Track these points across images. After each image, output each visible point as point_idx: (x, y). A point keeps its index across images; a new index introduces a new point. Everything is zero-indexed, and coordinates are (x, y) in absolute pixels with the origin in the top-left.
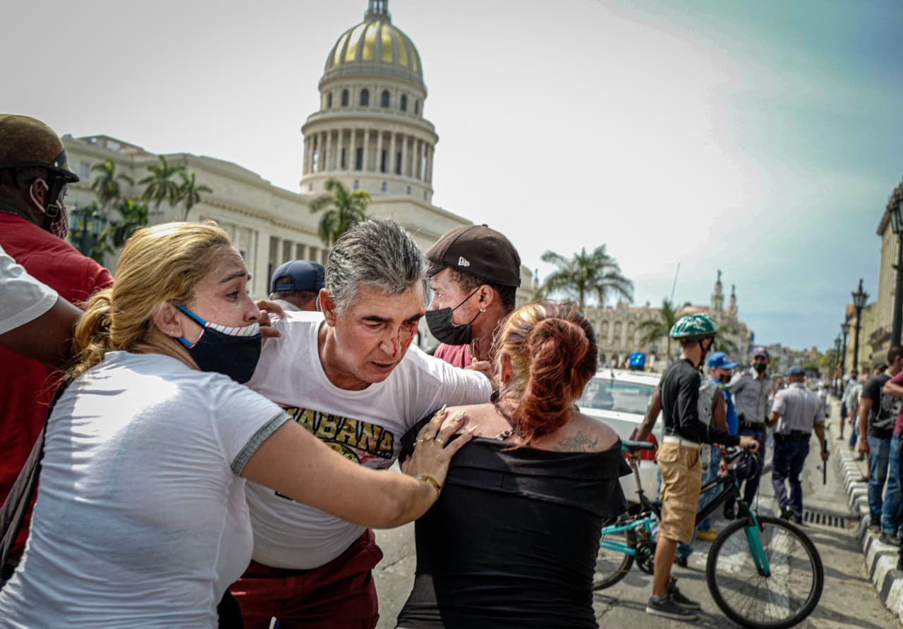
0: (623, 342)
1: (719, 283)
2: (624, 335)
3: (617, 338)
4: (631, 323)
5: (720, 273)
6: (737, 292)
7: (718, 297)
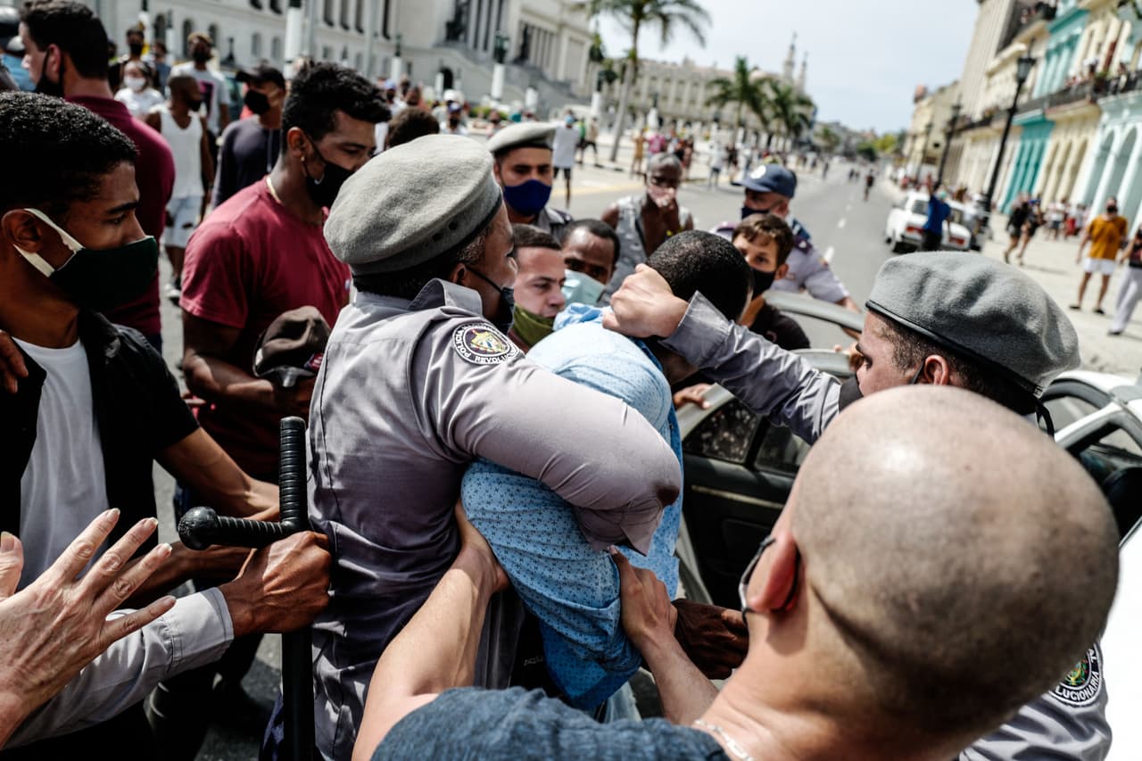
0: (684, 105)
1: (793, 48)
2: (686, 97)
3: (678, 100)
4: (696, 84)
5: (795, 36)
6: (809, 61)
7: (790, 64)
